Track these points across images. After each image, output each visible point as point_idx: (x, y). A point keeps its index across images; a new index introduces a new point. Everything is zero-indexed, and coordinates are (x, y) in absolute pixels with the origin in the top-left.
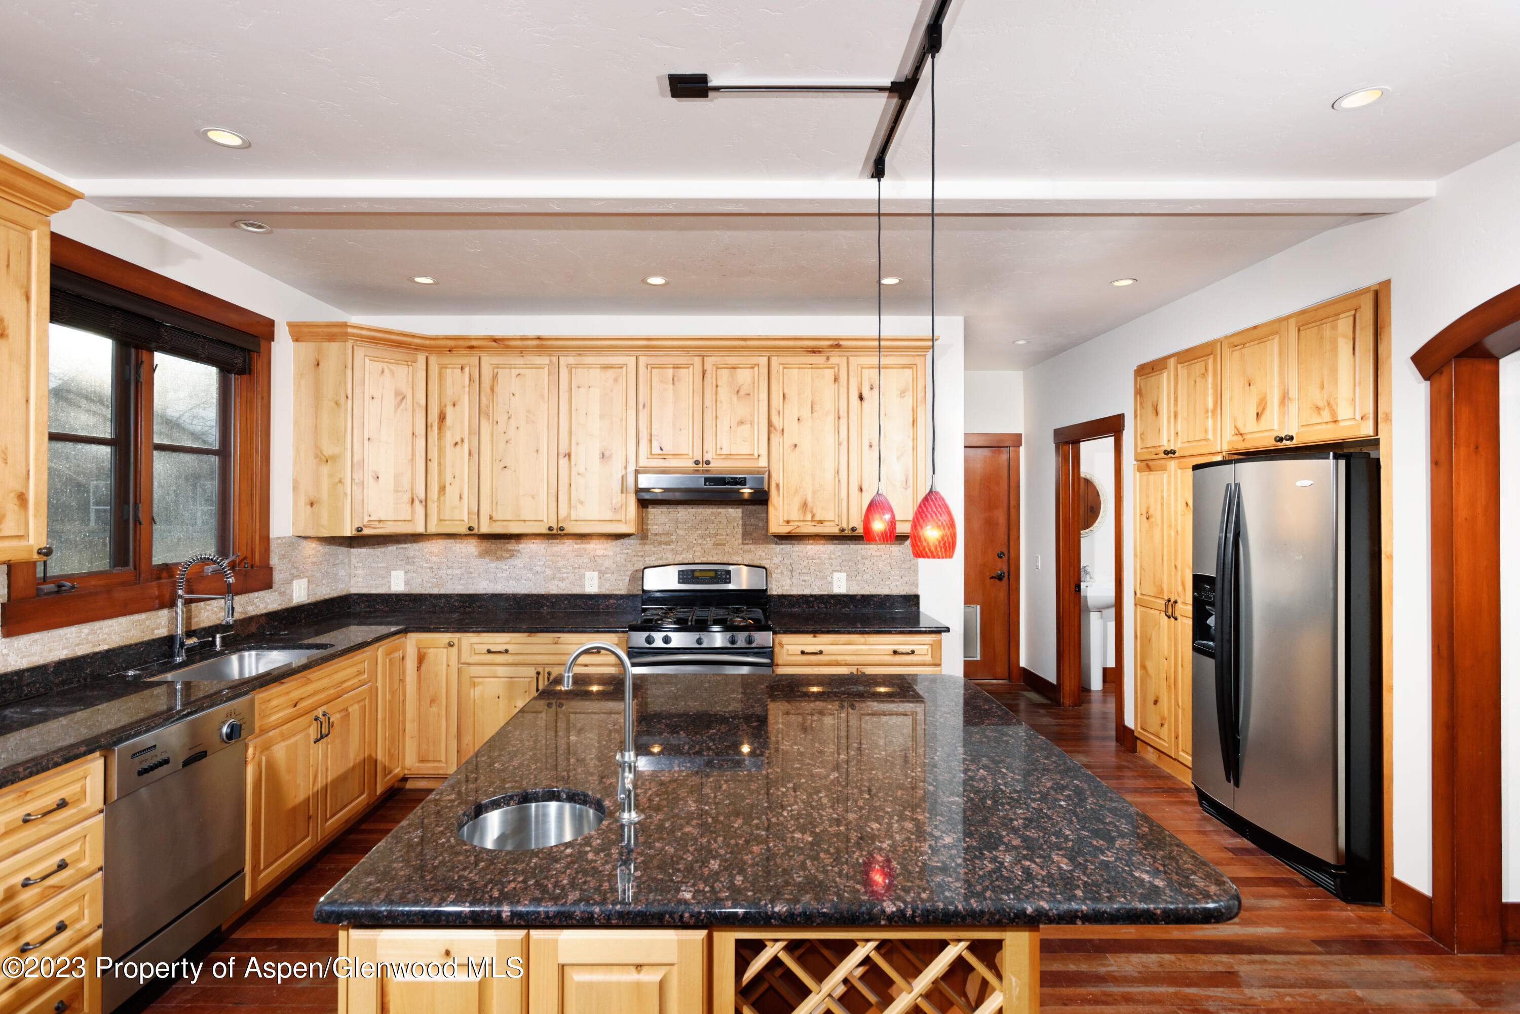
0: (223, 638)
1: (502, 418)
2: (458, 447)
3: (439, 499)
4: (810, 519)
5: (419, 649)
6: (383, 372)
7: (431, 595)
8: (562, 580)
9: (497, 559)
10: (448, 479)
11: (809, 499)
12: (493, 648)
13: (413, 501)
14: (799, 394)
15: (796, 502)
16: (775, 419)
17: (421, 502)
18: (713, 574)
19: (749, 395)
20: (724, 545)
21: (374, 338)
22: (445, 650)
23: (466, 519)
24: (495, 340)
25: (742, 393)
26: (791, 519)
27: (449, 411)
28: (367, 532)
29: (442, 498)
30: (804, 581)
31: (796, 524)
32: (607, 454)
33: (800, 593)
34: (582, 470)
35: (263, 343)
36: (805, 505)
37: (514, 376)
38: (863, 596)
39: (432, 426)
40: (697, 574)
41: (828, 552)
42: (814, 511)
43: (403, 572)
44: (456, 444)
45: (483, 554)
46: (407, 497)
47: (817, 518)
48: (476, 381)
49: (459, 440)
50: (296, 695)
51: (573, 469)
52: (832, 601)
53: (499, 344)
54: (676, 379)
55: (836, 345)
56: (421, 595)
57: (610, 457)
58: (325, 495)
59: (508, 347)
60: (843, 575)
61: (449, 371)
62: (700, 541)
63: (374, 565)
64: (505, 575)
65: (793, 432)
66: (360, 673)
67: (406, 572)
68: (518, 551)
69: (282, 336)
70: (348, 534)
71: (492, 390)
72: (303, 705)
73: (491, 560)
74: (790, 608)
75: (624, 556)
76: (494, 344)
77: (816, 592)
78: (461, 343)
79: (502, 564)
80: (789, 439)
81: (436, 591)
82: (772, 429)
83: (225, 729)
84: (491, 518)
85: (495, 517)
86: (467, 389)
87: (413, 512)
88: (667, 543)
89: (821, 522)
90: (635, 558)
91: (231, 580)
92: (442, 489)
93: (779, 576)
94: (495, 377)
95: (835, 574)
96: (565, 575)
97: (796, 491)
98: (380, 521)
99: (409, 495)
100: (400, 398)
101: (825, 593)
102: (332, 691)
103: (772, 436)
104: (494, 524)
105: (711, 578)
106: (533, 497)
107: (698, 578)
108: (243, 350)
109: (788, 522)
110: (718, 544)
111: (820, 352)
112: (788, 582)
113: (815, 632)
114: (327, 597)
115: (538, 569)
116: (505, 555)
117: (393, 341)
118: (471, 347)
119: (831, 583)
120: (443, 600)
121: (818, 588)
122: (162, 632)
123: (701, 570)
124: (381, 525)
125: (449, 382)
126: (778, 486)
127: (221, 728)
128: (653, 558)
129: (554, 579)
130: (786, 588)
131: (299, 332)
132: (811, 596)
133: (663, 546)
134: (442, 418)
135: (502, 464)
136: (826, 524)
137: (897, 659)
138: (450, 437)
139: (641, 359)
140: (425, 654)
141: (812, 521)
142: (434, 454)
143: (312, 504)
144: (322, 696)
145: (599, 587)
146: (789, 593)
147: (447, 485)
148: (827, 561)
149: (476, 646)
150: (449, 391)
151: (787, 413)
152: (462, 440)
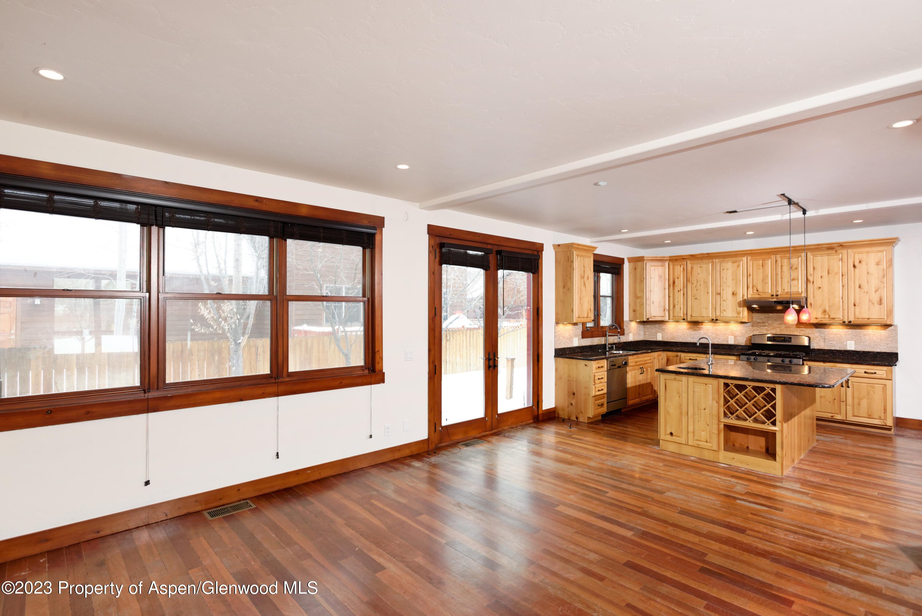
0: (615, 346)
1: (695, 282)
2: (679, 292)
3: (673, 309)
4: (828, 317)
5: (667, 357)
6: (655, 269)
7: (670, 342)
8: (719, 339)
9: (694, 330)
10: (676, 303)
11: (827, 309)
12: (691, 358)
13: (664, 310)
14: (821, 267)
15: (820, 311)
16: (809, 277)
17: (667, 310)
18: (783, 338)
19: (797, 268)
20: (790, 327)
21: (652, 259)
22: (675, 358)
23: (682, 316)
24: (692, 256)
25: (793, 268)
26: (818, 317)
27: (676, 280)
28: (650, 319)
29: (674, 309)
30: (831, 344)
31: (820, 319)
32: (735, 293)
33: (829, 349)
34: (725, 299)
35: (622, 265)
36: (825, 311)
37: (699, 267)
38: (864, 352)
39: (670, 285)
40: (775, 338)
41: (845, 332)
42: (830, 314)
43: (661, 334)
44: (679, 291)
45: (690, 328)
46: (662, 309)
47: (831, 317)
48: (685, 270)
49: (679, 290)
50: (636, 360)
51: (721, 299)
52: (846, 353)
53: (693, 257)
54: (763, 264)
55: (841, 245)
56: (667, 342)
57: (736, 294)
58: (638, 308)
59: (696, 258)
60: (853, 342)
61: (676, 267)
62: (779, 326)
63: (651, 331)
64: (697, 336)
65: (818, 283)
66: (650, 360)
67: (662, 334)
68: (702, 328)
69: (626, 262)
70: (645, 320)
71: (691, 272)
72: (638, 363)
73: (692, 331)
74: (824, 354)
75: (744, 331)
76: (692, 257)
77: (838, 348)
78: (680, 257)
79: (695, 332)
80: (817, 284)
81: (672, 341)
82: (808, 282)
83: (624, 363)
84: (691, 316)
85: (692, 316)
86: (682, 273)
87: (665, 314)
88: (763, 326)
89: (834, 319)
90: (750, 332)
91: (619, 330)
92: (674, 306)
93: (818, 341)
94: (692, 268)
95: (848, 341)
96: (720, 337)
97: (820, 306)
98: (654, 316)
99: (663, 308)
100: (660, 277)
101: (843, 349)
102: (644, 362)
103: (808, 284)
104: (693, 318)
105: (782, 340)
106: (706, 309)
107: (776, 340)
108: (618, 268)
109: (816, 318)
110: (787, 327)
111: (832, 249)
112: (823, 343)
113: (824, 361)
114: (637, 340)
115: (710, 334)
116: (697, 329)
117: (657, 259)
118: (684, 259)
119: (846, 345)
120: (675, 344)
121: (839, 347)
122: (603, 343)
123: (777, 337)
124: (655, 318)
125: (676, 271)
126: (811, 304)
127: (623, 362)
128: (757, 332)
129: (716, 338)
130: (822, 346)
131: (631, 260)
132: (835, 350)
133: (762, 327)
134: (674, 283)
135: (695, 298)
136: (836, 319)
137: (866, 375)
138: (676, 289)
139: (748, 258)
140: (669, 358)
141: (829, 318)
142: (671, 295)
143: (634, 311)
144: (641, 362)
145: (734, 342)
146: (823, 348)
147: (676, 305)
148: (843, 336)
149: (686, 357)
150: (676, 274)
151: (815, 274)
152: (681, 290)
